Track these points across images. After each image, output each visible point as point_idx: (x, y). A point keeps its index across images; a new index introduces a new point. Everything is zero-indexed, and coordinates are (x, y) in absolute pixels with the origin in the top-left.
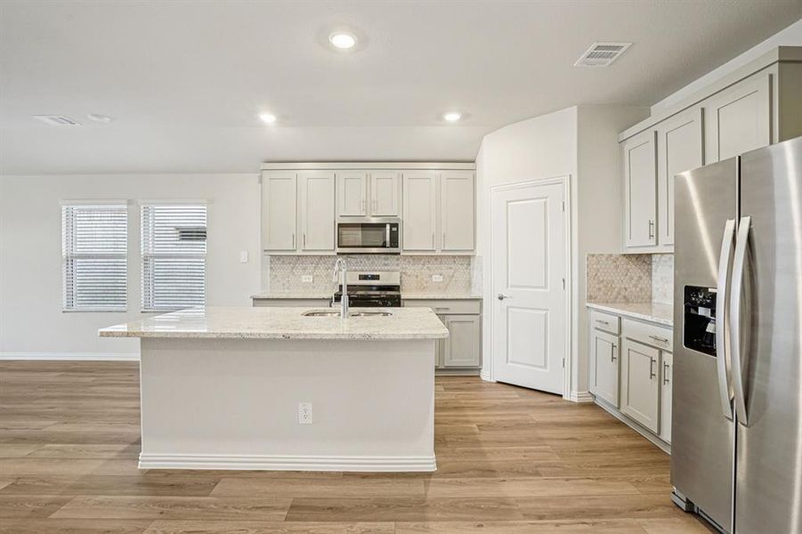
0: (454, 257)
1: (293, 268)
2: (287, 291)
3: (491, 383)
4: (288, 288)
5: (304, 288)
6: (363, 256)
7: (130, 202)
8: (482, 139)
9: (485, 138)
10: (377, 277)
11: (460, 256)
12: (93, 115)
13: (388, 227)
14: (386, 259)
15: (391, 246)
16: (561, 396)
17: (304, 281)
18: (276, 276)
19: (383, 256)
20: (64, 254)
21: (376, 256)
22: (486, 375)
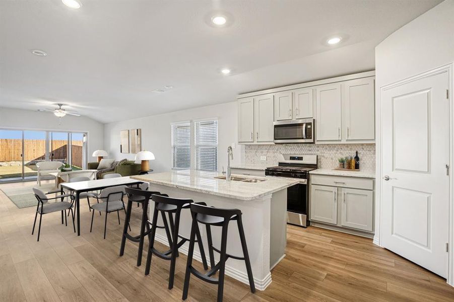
0: (362, 145)
1: (256, 152)
2: (253, 165)
3: (379, 247)
4: (254, 163)
5: (262, 163)
6: (295, 145)
7: (191, 121)
8: (374, 49)
9: (376, 48)
10: (301, 159)
11: (367, 144)
12: (167, 86)
13: (304, 126)
14: (310, 147)
15: (306, 138)
16: (445, 280)
17: (261, 159)
18: (248, 156)
19: (308, 145)
20: (172, 145)
21: (304, 145)
22: (376, 241)
